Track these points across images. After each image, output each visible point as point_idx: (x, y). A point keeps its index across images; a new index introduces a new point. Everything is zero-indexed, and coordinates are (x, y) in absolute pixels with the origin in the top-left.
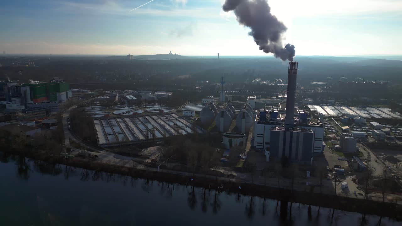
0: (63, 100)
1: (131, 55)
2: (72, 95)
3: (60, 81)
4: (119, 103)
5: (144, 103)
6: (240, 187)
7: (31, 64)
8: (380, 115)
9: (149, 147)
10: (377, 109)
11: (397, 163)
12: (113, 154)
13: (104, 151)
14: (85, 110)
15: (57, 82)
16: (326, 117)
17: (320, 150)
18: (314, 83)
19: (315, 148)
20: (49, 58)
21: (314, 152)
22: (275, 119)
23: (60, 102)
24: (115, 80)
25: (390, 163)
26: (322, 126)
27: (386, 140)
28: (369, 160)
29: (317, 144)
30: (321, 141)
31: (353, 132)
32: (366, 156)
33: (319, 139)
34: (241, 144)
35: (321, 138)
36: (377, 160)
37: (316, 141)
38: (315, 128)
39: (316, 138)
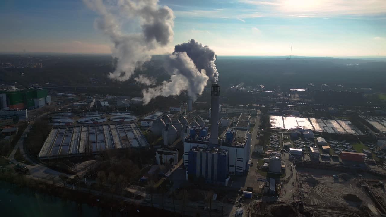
0: (41, 105)
3: (39, 88)
4: (90, 110)
5: (115, 110)
7: (39, 64)
8: (334, 129)
9: (85, 161)
10: (336, 121)
11: (314, 186)
12: (46, 168)
13: (40, 164)
15: (35, 89)
16: (279, 130)
17: (242, 169)
18: (294, 90)
19: (237, 168)
20: (60, 58)
22: (201, 138)
23: (38, 107)
24: (106, 83)
25: (308, 186)
26: (242, 147)
27: (320, 160)
28: (286, 182)
29: (239, 164)
30: (242, 161)
31: (291, 149)
32: (287, 177)
33: (240, 160)
34: (172, 160)
35: (242, 159)
36: (295, 183)
37: (238, 160)
38: (236, 148)
39: (238, 158)
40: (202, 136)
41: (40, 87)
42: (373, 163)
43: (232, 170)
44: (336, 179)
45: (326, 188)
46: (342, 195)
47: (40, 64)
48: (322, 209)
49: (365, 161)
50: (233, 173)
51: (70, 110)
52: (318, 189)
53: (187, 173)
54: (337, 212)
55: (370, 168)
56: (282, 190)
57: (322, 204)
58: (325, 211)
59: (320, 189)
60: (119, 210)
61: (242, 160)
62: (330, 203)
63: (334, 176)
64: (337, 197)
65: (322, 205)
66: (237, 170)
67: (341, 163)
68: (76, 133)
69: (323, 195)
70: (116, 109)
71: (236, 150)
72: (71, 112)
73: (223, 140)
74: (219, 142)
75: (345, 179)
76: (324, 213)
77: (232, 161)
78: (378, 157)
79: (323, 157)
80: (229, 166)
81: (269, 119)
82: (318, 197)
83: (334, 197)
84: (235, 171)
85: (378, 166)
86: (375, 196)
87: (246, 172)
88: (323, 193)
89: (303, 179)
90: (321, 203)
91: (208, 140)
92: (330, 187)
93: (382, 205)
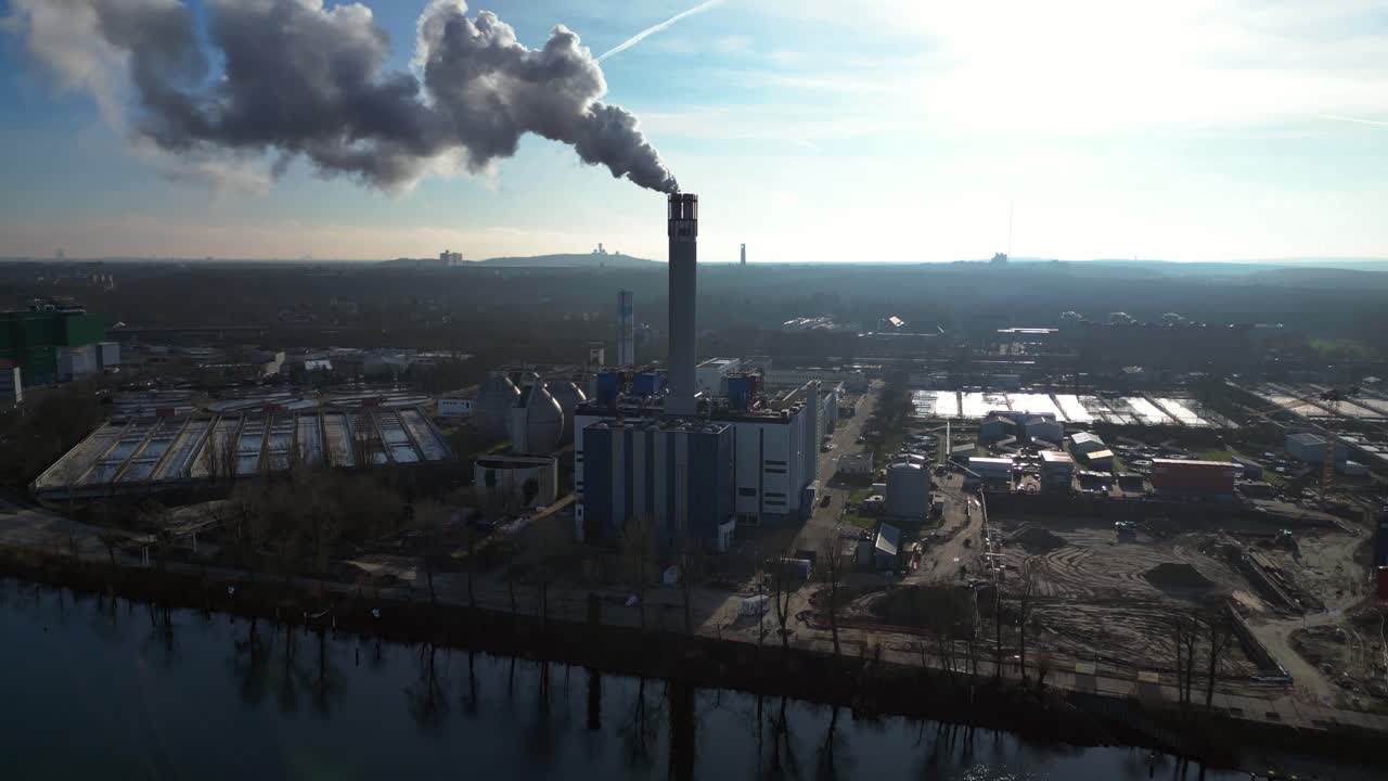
0: (80, 371)
1: (454, 255)
2: (122, 358)
4: (261, 383)
6: (376, 612)
8: (1138, 417)
10: (1148, 400)
11: (1046, 552)
13: (39, 509)
14: (114, 400)
15: (59, 311)
16: (940, 420)
17: (783, 503)
18: (1013, 330)
19: (765, 498)
21: (764, 511)
22: (638, 398)
25: (1023, 551)
26: (784, 420)
27: (1076, 485)
28: (941, 540)
29: (773, 482)
30: (784, 471)
31: (971, 459)
32: (947, 528)
33: (778, 467)
34: (531, 489)
35: (783, 463)
36: (973, 542)
37: (767, 471)
38: (761, 425)
39: (768, 462)
40: (640, 394)
41: (81, 307)
42: (1264, 493)
43: (749, 506)
44: (1126, 536)
45: (1086, 555)
46: (1141, 571)
47: (107, 277)
48: (1062, 605)
49: (1235, 489)
50: (754, 520)
51: (183, 383)
52: (1060, 559)
53: (580, 511)
54: (1116, 610)
55: (1255, 505)
56: (923, 557)
57: (1065, 594)
58: (1077, 610)
59: (1065, 560)
60: (305, 614)
61: (781, 467)
62: (1094, 590)
63: (1120, 526)
64: (1124, 576)
65: (1067, 596)
66: (768, 509)
67: (1148, 492)
68: (192, 433)
69: (1076, 573)
70: (357, 380)
71: (762, 431)
72: (189, 388)
73: (715, 403)
74: (700, 410)
75: (1159, 535)
76: (1069, 613)
77: (747, 475)
78: (1285, 480)
79: (1085, 480)
80: (737, 491)
81: (910, 396)
82: (1053, 578)
83: (1112, 576)
84: (757, 510)
85: (1281, 499)
86: (1261, 567)
87: (801, 516)
88: (1075, 567)
89: (1008, 536)
90: (1060, 592)
91: (659, 402)
92: (1101, 554)
93: (1283, 588)
